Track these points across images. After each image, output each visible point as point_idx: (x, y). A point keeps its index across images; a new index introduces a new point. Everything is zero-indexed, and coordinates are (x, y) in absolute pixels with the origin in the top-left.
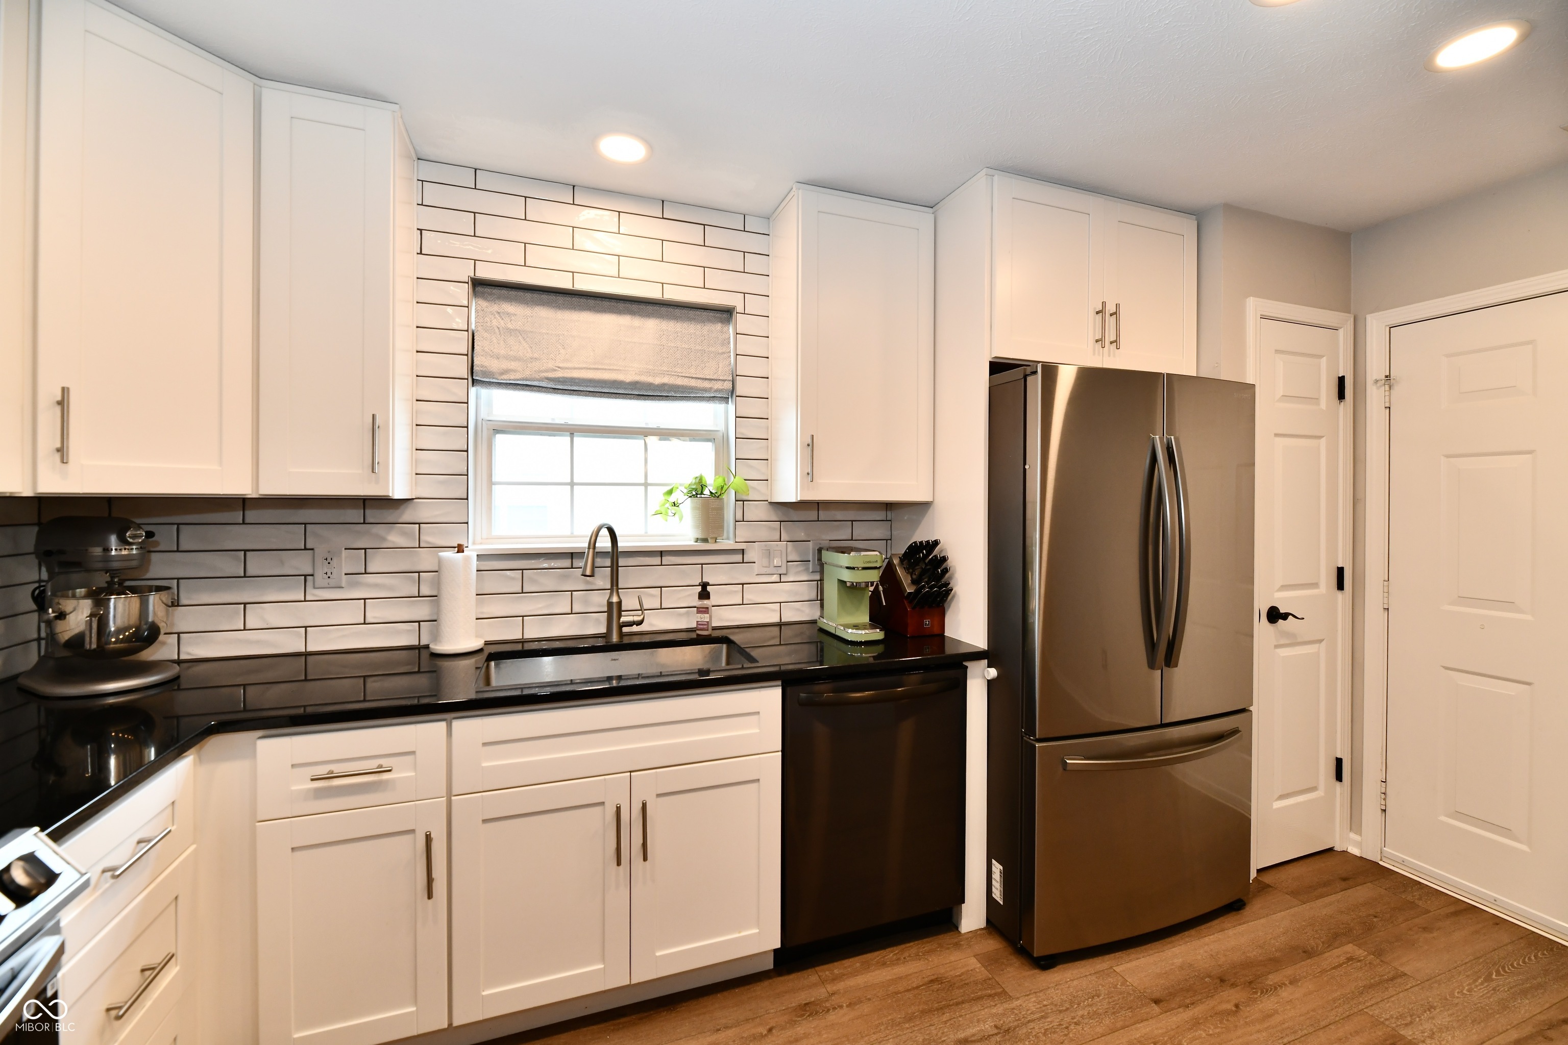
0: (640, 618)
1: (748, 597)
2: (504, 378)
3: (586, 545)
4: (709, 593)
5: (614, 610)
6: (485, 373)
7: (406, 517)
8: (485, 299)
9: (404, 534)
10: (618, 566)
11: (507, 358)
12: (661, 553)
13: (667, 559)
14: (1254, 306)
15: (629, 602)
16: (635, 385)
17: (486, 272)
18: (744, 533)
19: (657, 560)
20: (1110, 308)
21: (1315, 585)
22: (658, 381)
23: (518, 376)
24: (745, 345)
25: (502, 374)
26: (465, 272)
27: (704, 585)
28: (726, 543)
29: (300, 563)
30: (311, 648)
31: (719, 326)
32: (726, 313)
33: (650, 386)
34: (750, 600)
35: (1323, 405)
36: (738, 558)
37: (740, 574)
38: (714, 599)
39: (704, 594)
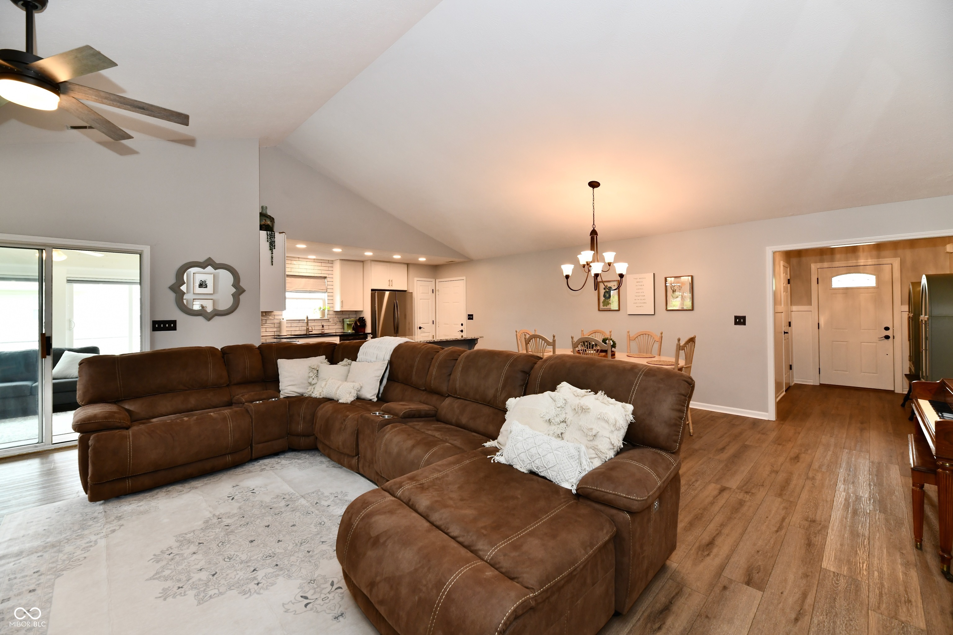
0: (312, 331)
1: (330, 328)
3: (303, 319)
5: (307, 329)
7: (272, 314)
9: (272, 317)
10: (308, 322)
12: (314, 320)
13: (316, 321)
14: (416, 279)
15: (310, 329)
18: (329, 316)
20: (391, 280)
21: (428, 323)
24: (329, 283)
27: (323, 325)
28: (326, 318)
31: (324, 280)
32: (325, 278)
33: (312, 291)
35: (430, 294)
36: (328, 321)
37: (329, 324)
38: (325, 328)
39: (323, 327)
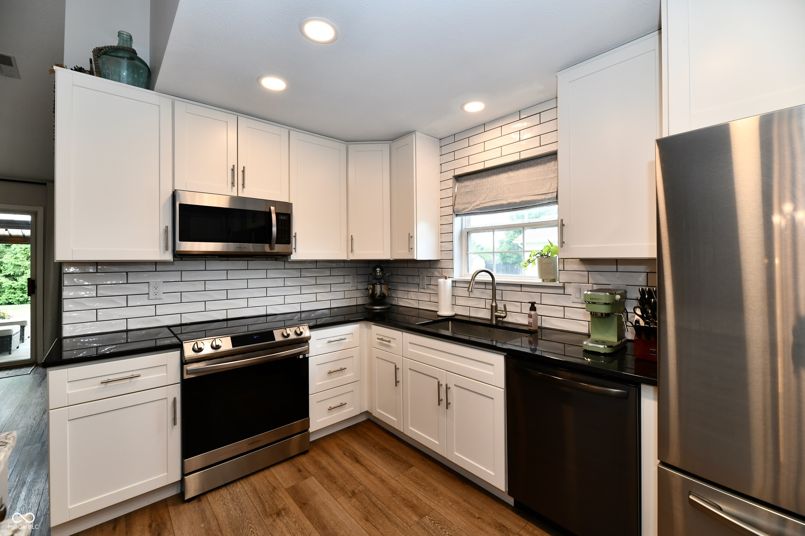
0: (504, 315)
2: (463, 212)
3: (471, 278)
4: (535, 308)
5: (494, 309)
6: (459, 211)
7: (438, 267)
8: (461, 182)
9: (439, 272)
10: (495, 290)
11: (465, 203)
12: (521, 286)
13: (524, 289)
15: (500, 306)
16: (509, 204)
17: (458, 172)
18: (564, 277)
19: (519, 289)
22: (517, 200)
23: (468, 210)
25: (463, 210)
26: (451, 175)
27: (533, 303)
28: (557, 284)
29: (417, 280)
30: (420, 307)
31: (552, 163)
32: (555, 155)
33: (515, 204)
34: (568, 316)
36: (561, 291)
37: (563, 301)
38: (539, 312)
39: (533, 308)
